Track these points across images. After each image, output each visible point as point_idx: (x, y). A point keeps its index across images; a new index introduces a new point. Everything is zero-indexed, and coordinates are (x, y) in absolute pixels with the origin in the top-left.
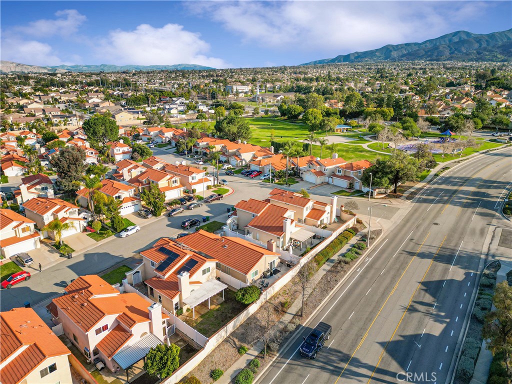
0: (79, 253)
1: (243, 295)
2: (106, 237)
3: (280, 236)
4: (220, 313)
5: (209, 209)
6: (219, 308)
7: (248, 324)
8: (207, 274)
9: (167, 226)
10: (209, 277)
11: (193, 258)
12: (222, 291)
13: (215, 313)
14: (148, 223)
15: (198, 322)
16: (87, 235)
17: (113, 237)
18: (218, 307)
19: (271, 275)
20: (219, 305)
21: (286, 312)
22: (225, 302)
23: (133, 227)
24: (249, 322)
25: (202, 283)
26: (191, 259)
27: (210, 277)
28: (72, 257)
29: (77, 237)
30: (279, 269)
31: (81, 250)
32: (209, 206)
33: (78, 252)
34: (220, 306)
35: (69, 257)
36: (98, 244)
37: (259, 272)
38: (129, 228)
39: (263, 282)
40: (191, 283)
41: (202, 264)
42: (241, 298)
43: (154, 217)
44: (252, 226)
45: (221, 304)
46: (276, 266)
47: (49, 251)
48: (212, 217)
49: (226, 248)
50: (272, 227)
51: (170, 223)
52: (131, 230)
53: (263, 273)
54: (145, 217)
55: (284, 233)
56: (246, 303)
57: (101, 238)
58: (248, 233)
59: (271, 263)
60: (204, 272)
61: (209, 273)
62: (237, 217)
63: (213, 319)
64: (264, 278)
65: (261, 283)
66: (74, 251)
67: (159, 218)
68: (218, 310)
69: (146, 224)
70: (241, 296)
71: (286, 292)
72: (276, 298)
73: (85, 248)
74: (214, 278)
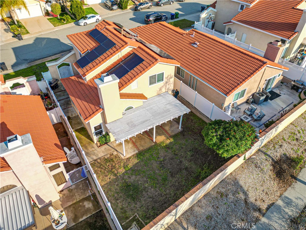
0: (32, 36)
1: (221, 139)
2: (65, 24)
3: (288, 38)
4: (170, 154)
5: (180, 7)
6: (171, 143)
7: (222, 195)
8: (158, 85)
9: (131, 19)
10: (160, 89)
11: (137, 53)
12: (179, 117)
13: (162, 153)
14: (111, 15)
15: (130, 165)
16: (48, 19)
17: (72, 24)
18: (168, 142)
19: (266, 100)
20: (171, 137)
21: (296, 178)
22: (182, 133)
23: (93, 15)
24: (223, 190)
25: (146, 98)
26: (134, 53)
27: (164, 90)
28: (22, 39)
29: (37, 20)
30: (277, 91)
31: (36, 33)
32: (181, 5)
33: (32, 34)
34: (172, 140)
35: (20, 39)
36: (54, 29)
37: (248, 93)
38: (89, 16)
39: (252, 111)
40: (123, 96)
41: (150, 65)
42: (215, 144)
43: (120, 10)
44: (239, 21)
45: (175, 136)
46: (273, 86)
47: (5, 30)
48: (182, 15)
49: (195, 46)
50: (274, 23)
51: (135, 17)
52: (90, 18)
53: (253, 95)
54: (110, 9)
55: (296, 34)
56: (225, 155)
57: (60, 24)
58: (230, 32)
59: (269, 80)
60: (153, 80)
61: (161, 84)
62: (215, 10)
63: (155, 165)
64: (252, 102)
65: (249, 113)
66: (28, 33)
67: (125, 11)
68: (168, 147)
69: (109, 16)
70: (215, 140)
71: (295, 137)
72: (277, 146)
73: (40, 32)
74: (170, 92)
